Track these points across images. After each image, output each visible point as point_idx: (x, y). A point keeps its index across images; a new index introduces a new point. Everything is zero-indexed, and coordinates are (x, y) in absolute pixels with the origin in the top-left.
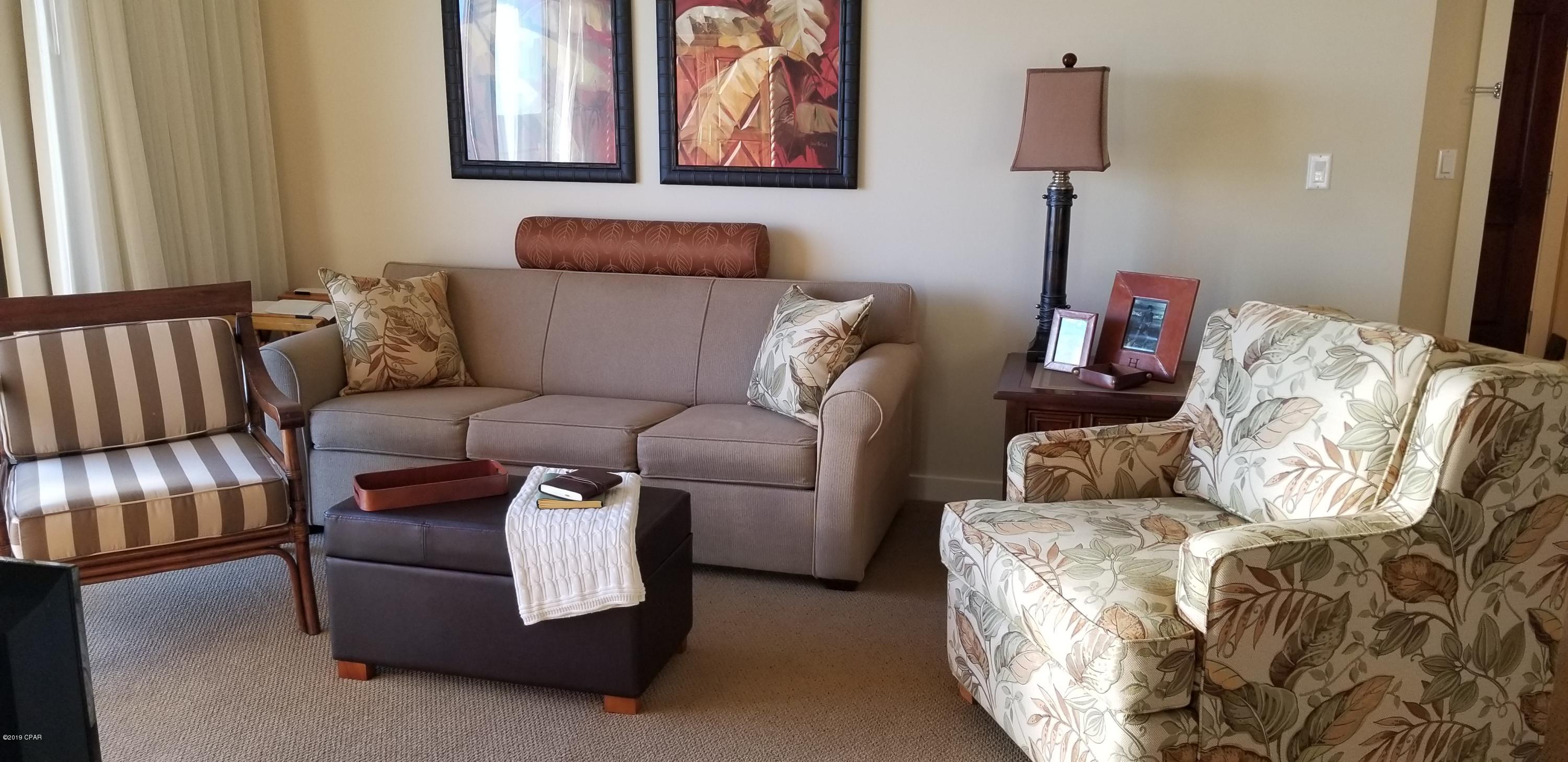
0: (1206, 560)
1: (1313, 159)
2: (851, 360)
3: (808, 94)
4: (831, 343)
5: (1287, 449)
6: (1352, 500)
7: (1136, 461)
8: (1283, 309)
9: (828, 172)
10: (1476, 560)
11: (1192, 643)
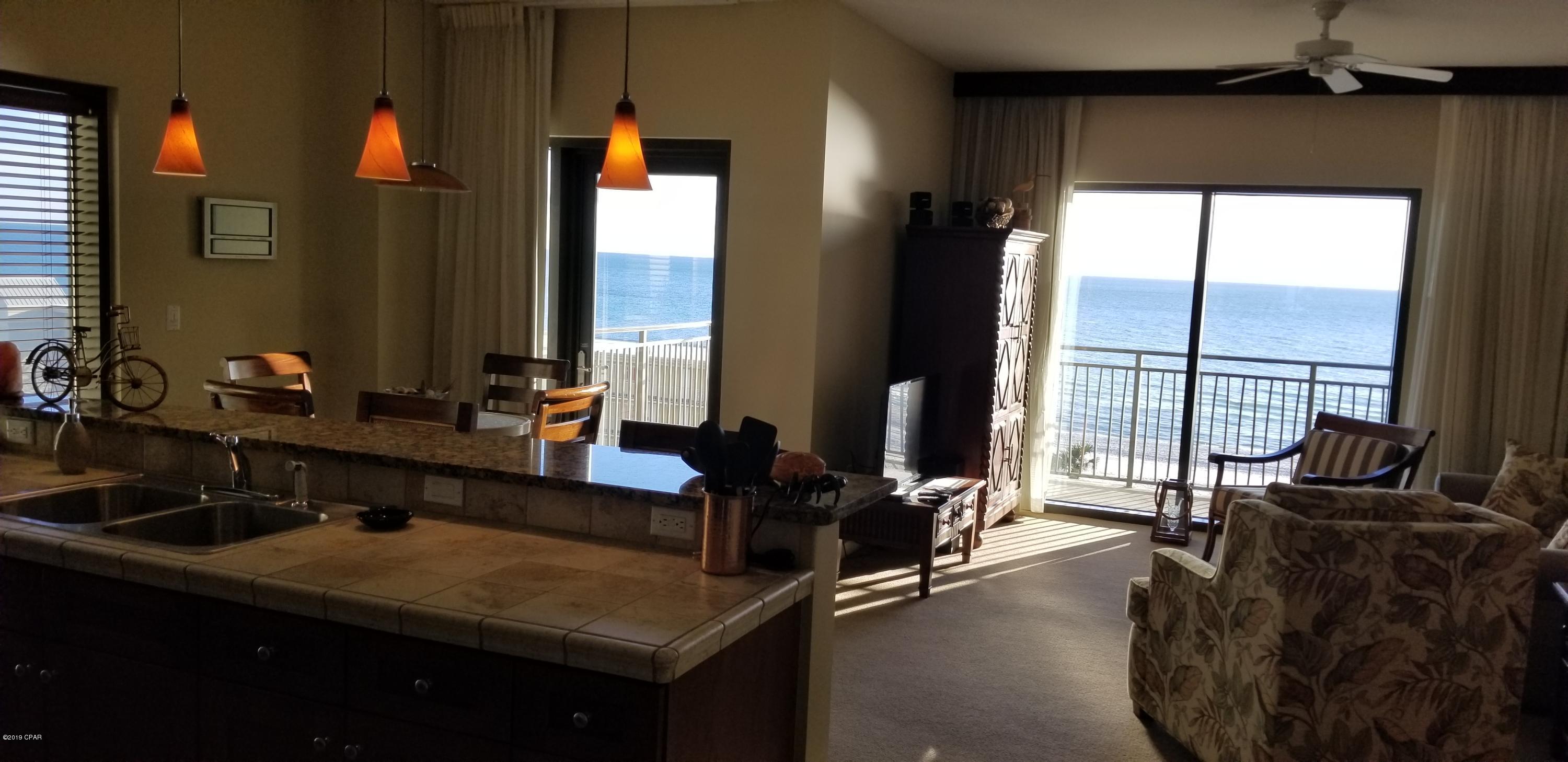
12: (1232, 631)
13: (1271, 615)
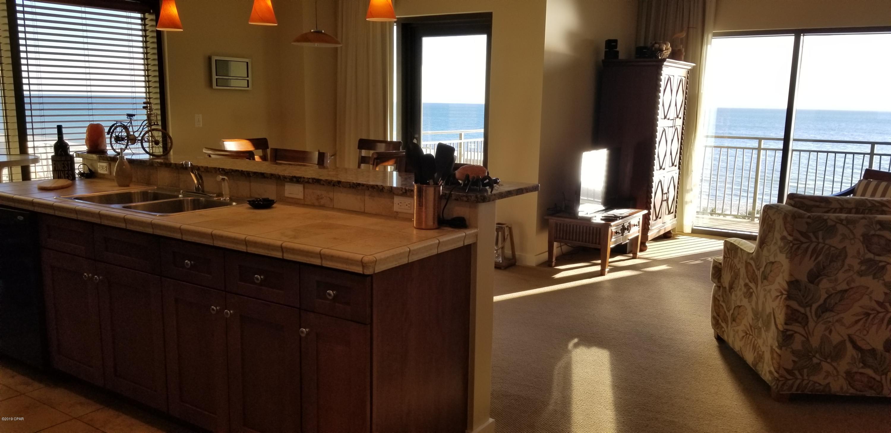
12: (762, 282)
13: (782, 271)
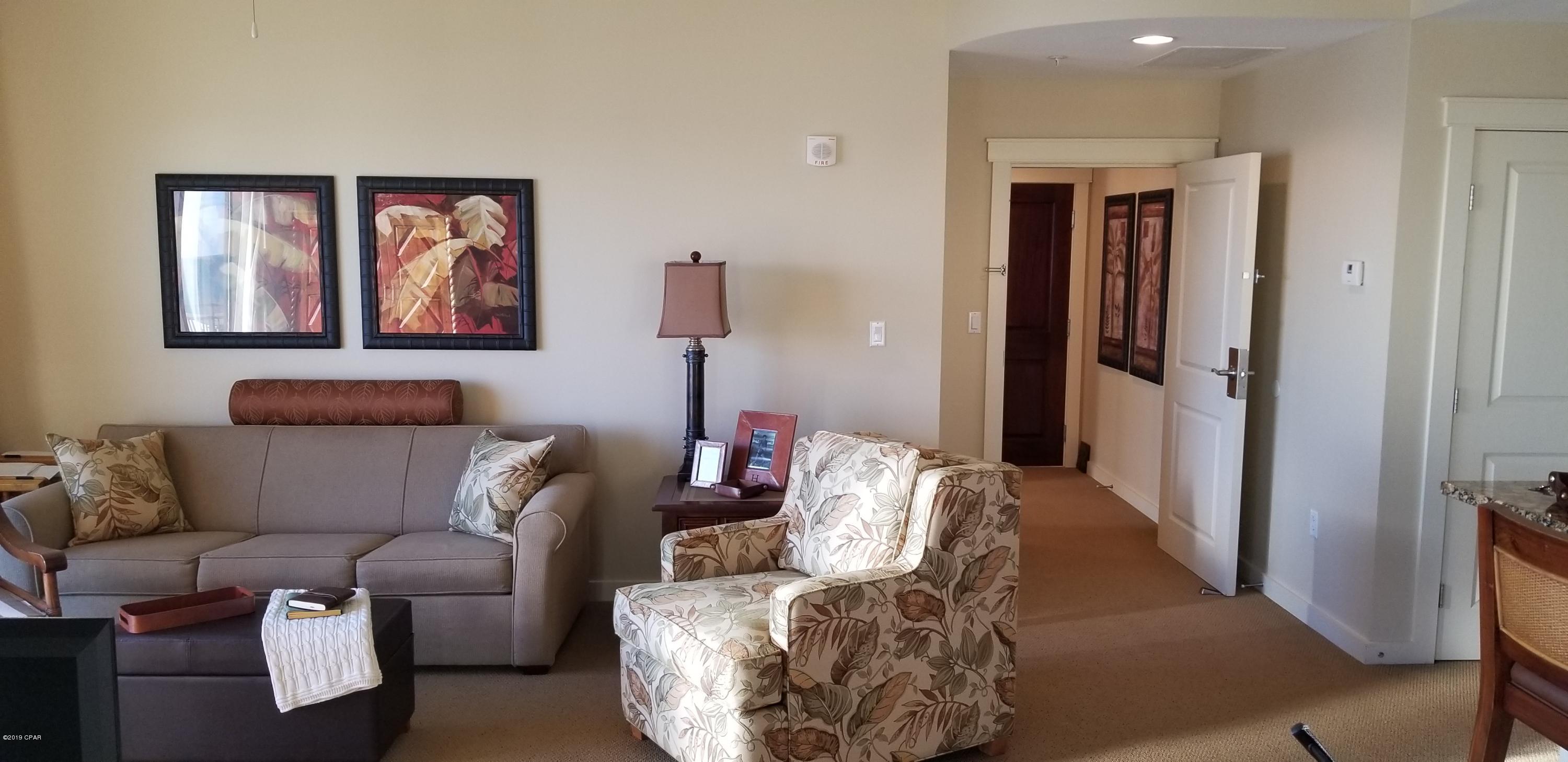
0: (785, 602)
1: (874, 325)
2: (538, 488)
3: (492, 275)
4: (521, 475)
5: (841, 529)
6: (880, 558)
7: (751, 546)
8: (838, 435)
9: (511, 337)
10: (955, 591)
11: (779, 659)
